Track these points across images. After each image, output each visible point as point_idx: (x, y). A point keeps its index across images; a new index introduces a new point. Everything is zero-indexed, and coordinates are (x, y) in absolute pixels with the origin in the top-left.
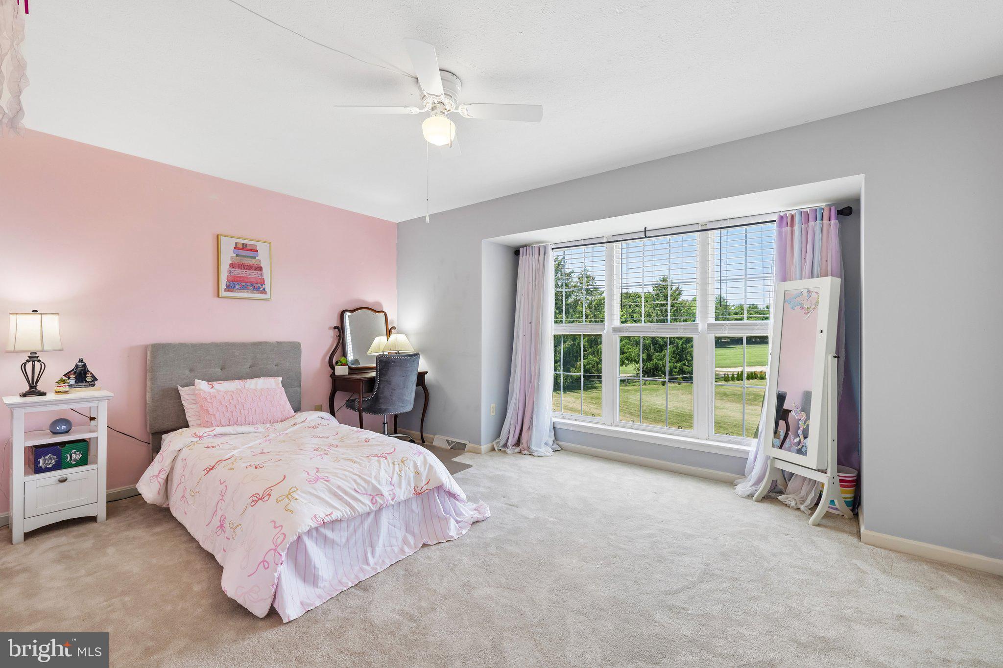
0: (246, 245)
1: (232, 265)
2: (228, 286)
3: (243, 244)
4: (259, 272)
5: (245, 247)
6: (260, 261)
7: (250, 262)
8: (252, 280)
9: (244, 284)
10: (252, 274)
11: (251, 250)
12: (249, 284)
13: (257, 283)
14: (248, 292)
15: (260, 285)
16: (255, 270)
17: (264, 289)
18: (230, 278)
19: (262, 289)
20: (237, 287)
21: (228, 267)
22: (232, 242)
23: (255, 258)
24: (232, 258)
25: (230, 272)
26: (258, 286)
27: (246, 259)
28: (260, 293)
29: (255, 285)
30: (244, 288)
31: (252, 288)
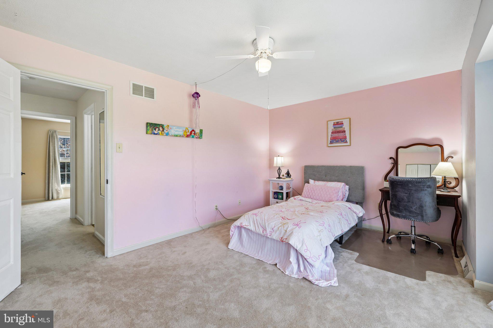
0: (338, 122)
1: (332, 133)
2: (331, 142)
3: (337, 122)
4: (344, 133)
5: (338, 124)
6: (344, 128)
7: (340, 130)
8: (341, 137)
9: (337, 140)
10: (341, 135)
11: (340, 124)
12: (339, 140)
13: (343, 139)
14: (339, 143)
15: (344, 139)
16: (342, 133)
17: (346, 141)
18: (332, 138)
19: (345, 141)
20: (334, 141)
21: (331, 134)
22: (332, 123)
23: (342, 127)
24: (332, 130)
25: (332, 136)
26: (344, 140)
27: (338, 128)
28: (345, 143)
29: (342, 139)
30: (337, 142)
31: (340, 141)
